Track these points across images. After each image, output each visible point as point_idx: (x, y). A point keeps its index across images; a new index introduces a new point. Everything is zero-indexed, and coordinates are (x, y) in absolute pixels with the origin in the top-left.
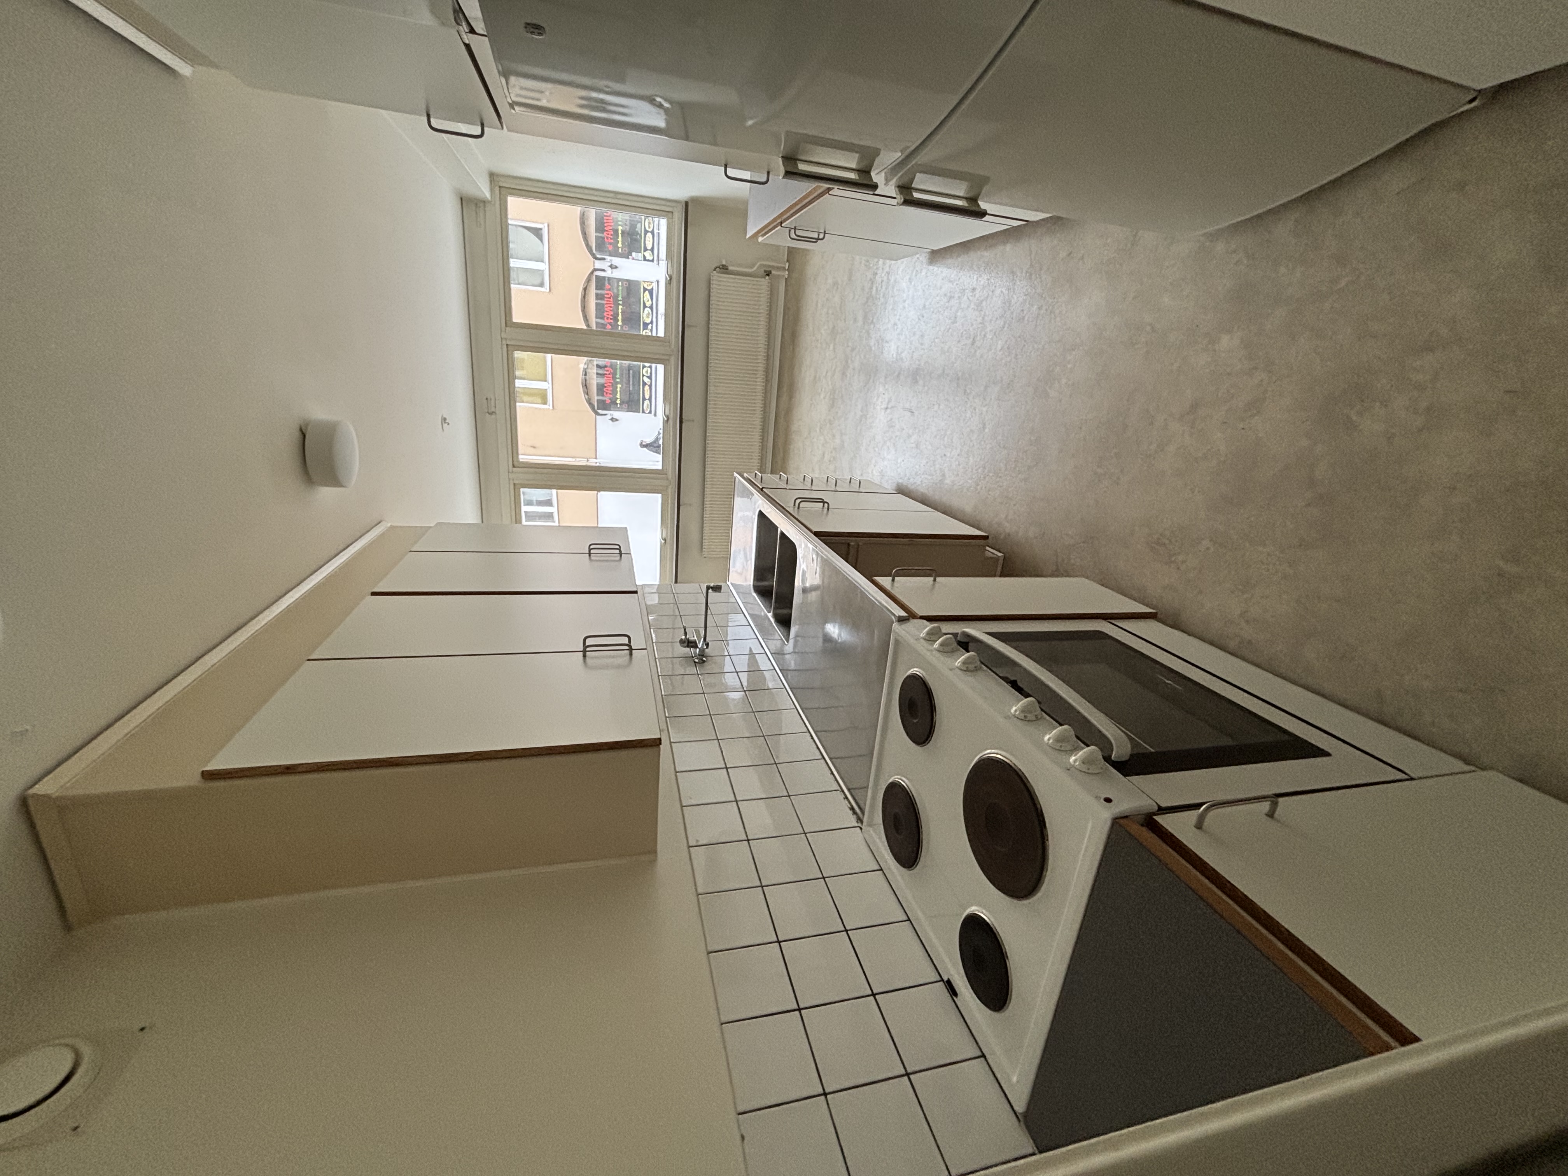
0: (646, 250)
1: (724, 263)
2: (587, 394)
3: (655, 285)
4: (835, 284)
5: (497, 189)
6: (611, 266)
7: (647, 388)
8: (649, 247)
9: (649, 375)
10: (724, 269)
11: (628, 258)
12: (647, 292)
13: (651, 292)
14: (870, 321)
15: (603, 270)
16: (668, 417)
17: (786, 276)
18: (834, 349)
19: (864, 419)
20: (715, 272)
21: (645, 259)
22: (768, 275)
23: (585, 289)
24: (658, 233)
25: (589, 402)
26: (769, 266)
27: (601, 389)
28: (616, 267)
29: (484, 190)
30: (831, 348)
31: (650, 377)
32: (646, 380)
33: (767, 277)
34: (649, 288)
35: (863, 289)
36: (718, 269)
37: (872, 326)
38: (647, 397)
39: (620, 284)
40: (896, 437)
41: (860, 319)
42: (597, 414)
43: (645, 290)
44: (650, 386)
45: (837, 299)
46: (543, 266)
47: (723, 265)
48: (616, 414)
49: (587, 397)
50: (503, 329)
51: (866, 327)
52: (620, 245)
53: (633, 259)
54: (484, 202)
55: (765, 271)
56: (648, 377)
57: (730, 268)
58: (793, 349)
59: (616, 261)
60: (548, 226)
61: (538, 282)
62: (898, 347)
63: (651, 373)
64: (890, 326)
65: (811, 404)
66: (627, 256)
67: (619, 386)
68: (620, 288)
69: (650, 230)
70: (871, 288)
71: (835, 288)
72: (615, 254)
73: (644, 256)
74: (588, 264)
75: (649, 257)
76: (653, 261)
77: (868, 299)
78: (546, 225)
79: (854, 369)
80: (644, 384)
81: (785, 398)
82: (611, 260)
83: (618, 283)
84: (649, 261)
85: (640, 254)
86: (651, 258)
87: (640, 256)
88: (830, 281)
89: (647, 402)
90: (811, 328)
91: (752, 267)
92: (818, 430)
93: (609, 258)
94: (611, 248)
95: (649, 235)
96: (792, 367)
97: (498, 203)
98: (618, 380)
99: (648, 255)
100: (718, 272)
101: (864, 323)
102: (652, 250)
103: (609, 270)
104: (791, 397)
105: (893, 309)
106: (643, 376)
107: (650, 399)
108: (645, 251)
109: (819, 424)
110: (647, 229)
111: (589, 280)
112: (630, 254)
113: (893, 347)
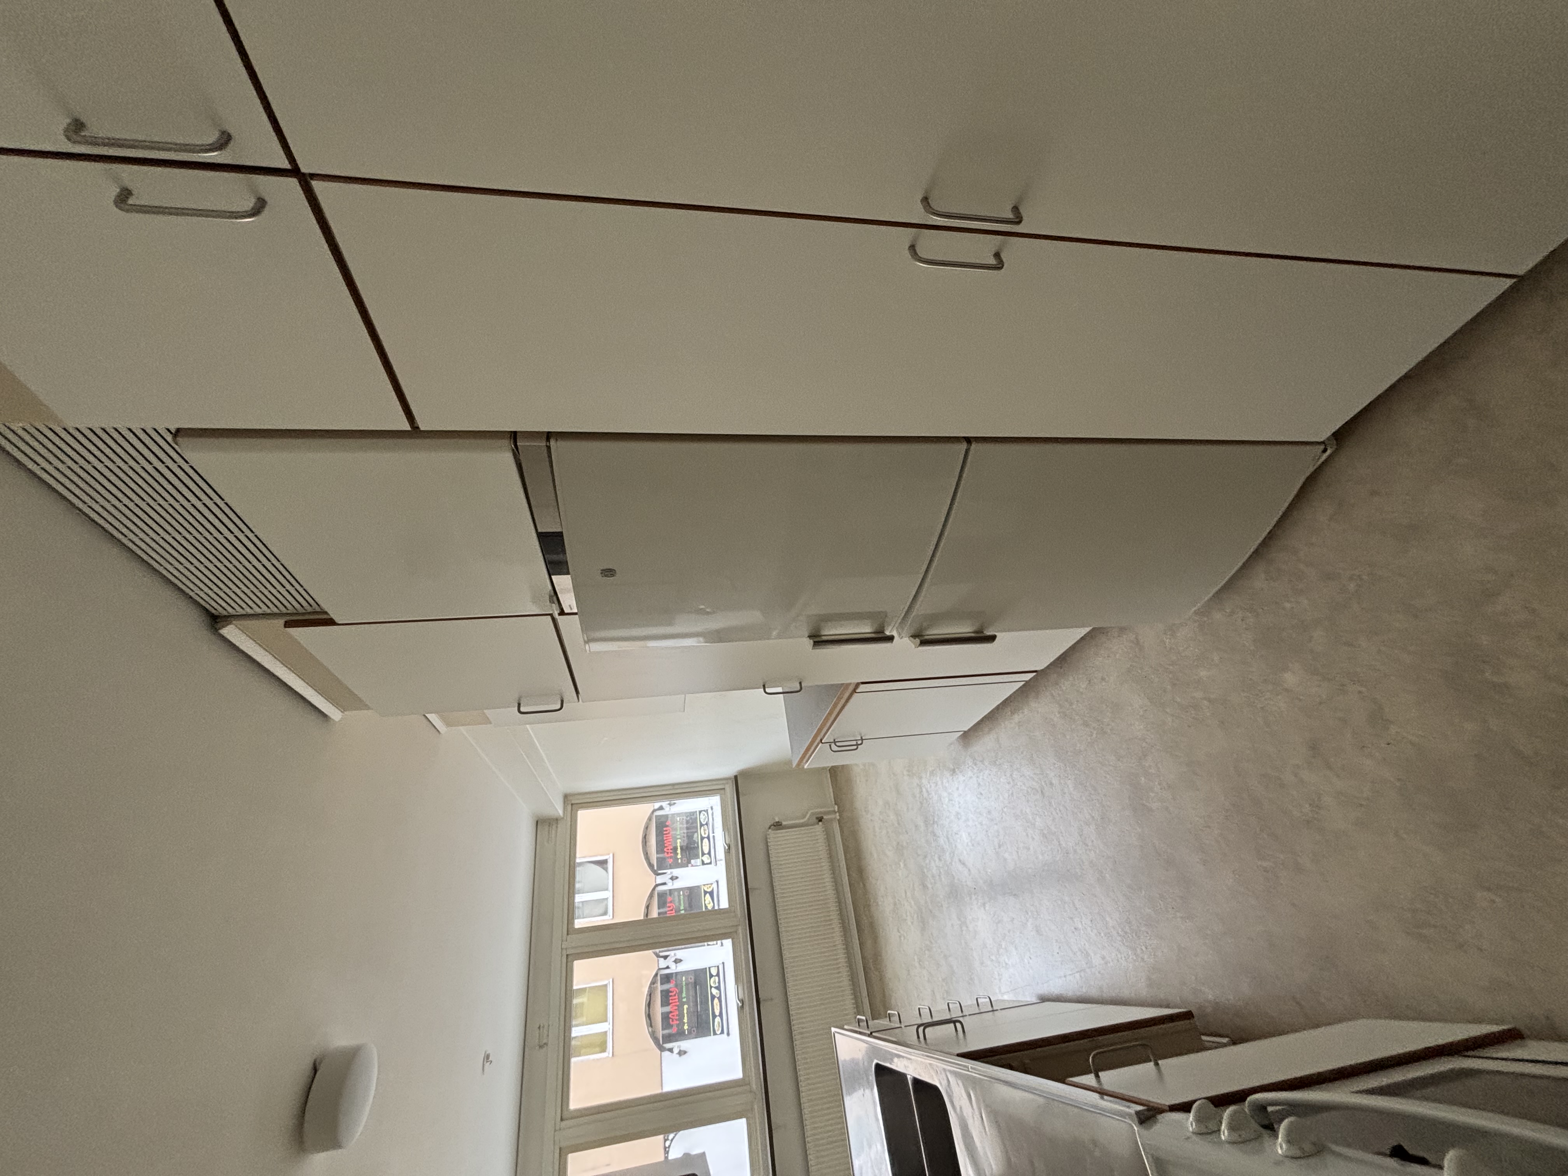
0: (703, 854)
1: (777, 820)
2: (651, 1026)
3: (715, 886)
4: (887, 803)
5: (569, 807)
6: (672, 879)
7: (716, 1001)
8: (706, 851)
9: (717, 985)
10: (778, 825)
11: (688, 866)
12: (708, 895)
13: (711, 894)
14: (932, 822)
15: (664, 884)
16: (742, 1001)
17: (838, 817)
18: (905, 865)
19: (964, 928)
20: (770, 830)
21: (703, 863)
22: (820, 821)
23: (647, 907)
24: (714, 836)
25: (653, 1036)
26: (821, 812)
27: (666, 1017)
28: (677, 878)
29: (559, 810)
30: (902, 865)
31: (718, 988)
32: (714, 991)
33: (820, 823)
34: (709, 890)
35: (914, 796)
36: (772, 827)
37: (936, 826)
38: (717, 1012)
39: (681, 893)
40: (1009, 931)
41: (921, 824)
42: (662, 1049)
43: (706, 892)
44: (720, 999)
45: (892, 817)
46: (608, 894)
47: (777, 822)
48: (684, 1044)
49: (650, 1029)
50: (564, 938)
51: (930, 829)
52: (679, 856)
53: (692, 866)
54: (557, 820)
55: (817, 818)
56: (715, 988)
57: (784, 823)
58: (864, 885)
59: (676, 872)
60: (613, 855)
61: (601, 911)
62: (969, 834)
63: (719, 982)
64: (952, 817)
65: (900, 937)
66: (686, 865)
67: (686, 1007)
68: (682, 897)
69: (706, 836)
70: (921, 792)
71: (887, 807)
72: (677, 865)
73: (702, 860)
74: (651, 880)
75: (706, 860)
76: (710, 863)
77: (921, 803)
78: (611, 855)
79: (933, 876)
80: (713, 997)
81: (869, 943)
82: (671, 873)
83: (679, 893)
84: (707, 864)
85: (698, 860)
86: (709, 861)
87: (699, 861)
88: (880, 802)
89: (718, 1019)
90: (875, 856)
91: (804, 817)
92: (917, 964)
93: (669, 871)
94: (670, 861)
95: (706, 840)
96: (868, 906)
97: (569, 819)
98: (684, 1000)
99: (706, 859)
100: (773, 830)
101: (926, 827)
102: (709, 853)
103: (670, 883)
104: (875, 939)
105: (950, 800)
106: (711, 987)
107: (721, 1015)
108: (702, 856)
109: (916, 957)
110: (703, 835)
111: (651, 896)
112: (690, 862)
113: (964, 835)
